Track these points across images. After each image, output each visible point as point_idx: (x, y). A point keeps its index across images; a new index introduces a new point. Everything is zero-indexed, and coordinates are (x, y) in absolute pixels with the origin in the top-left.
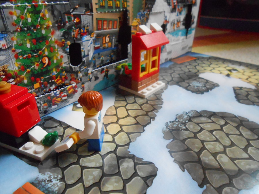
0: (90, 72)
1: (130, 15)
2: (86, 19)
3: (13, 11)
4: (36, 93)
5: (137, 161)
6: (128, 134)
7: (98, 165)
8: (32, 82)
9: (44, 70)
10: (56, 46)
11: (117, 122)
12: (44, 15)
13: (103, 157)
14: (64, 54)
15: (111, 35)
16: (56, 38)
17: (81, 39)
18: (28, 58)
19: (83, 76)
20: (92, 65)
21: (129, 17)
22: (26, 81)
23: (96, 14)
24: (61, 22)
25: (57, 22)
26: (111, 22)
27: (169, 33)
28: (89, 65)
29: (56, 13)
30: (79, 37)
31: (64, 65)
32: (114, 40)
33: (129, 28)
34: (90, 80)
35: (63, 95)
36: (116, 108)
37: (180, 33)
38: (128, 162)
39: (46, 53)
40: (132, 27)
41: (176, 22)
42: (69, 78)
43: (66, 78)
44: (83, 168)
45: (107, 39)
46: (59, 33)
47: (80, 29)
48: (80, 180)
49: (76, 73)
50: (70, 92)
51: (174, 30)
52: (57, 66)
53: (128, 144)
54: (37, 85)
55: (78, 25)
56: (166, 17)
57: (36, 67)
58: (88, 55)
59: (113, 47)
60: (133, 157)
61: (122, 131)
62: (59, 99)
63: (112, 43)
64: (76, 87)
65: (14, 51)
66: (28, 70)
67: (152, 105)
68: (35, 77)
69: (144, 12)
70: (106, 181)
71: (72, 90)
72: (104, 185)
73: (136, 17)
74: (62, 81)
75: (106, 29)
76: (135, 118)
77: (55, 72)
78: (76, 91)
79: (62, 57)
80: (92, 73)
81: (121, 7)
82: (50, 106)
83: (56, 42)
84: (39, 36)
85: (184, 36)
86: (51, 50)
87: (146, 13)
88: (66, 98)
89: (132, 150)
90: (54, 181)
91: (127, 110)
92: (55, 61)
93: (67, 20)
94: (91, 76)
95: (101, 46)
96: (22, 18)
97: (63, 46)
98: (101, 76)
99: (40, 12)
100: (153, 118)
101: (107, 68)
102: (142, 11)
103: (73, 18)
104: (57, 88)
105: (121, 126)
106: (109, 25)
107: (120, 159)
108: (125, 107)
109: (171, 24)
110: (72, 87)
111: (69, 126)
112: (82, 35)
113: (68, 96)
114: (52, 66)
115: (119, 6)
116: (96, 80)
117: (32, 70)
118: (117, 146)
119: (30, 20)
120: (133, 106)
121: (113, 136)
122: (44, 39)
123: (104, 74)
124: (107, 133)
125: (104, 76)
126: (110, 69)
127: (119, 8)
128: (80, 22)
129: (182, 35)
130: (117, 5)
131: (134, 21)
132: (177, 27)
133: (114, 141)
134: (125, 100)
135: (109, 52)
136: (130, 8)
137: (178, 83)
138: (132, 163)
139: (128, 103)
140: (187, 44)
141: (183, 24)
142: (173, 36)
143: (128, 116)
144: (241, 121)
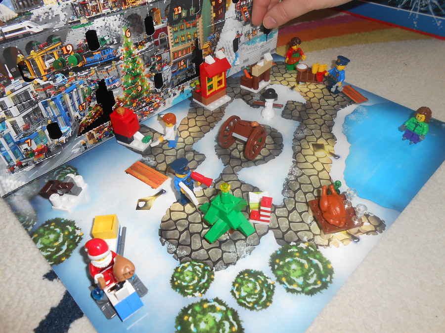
0: (169, 91)
1: (200, 42)
2: (165, 56)
3: (122, 65)
4: (134, 109)
5: (196, 153)
6: (193, 138)
7: (174, 154)
8: (132, 103)
9: (138, 94)
10: (146, 77)
11: (187, 130)
12: (138, 62)
13: (177, 150)
14: (151, 82)
15: (185, 60)
16: (146, 73)
17: (162, 70)
18: (130, 88)
19: (164, 94)
20: (171, 85)
21: (200, 44)
22: (128, 103)
23: (172, 49)
24: (148, 63)
25: (146, 64)
26: (184, 51)
27: (244, 43)
28: (168, 86)
29: (145, 58)
30: (160, 69)
31: (151, 89)
32: (188, 62)
33: (201, 51)
34: (170, 97)
35: (150, 109)
36: (189, 119)
37: (258, 40)
38: (191, 153)
39: (140, 84)
40: (203, 50)
41: (251, 32)
42: (155, 97)
43: (152, 97)
44: (165, 156)
45: (182, 63)
46: (147, 69)
47: (161, 63)
48: (165, 161)
49: (160, 93)
50: (155, 107)
51: (250, 39)
52: (147, 91)
53: (192, 144)
54: (134, 105)
55: (160, 62)
56: (238, 32)
57: (134, 93)
58: (167, 79)
59: (188, 67)
60: (194, 151)
61: (190, 136)
62: (148, 112)
63: (186, 65)
64: (159, 103)
65: (123, 86)
66: (130, 96)
67: (215, 118)
68: (133, 99)
71: (157, 105)
73: (207, 41)
74: (150, 99)
75: (180, 56)
76: (200, 127)
77: (145, 95)
78: (160, 106)
79: (150, 84)
80: (171, 91)
81: (192, 38)
82: (143, 117)
83: (146, 76)
84: (135, 74)
85: (264, 41)
86: (143, 81)
87: (215, 35)
88: (153, 111)
89: (194, 147)
90: (151, 161)
91: (196, 121)
92: (145, 88)
93: (152, 60)
94: (170, 94)
95: (177, 70)
96: (127, 67)
97: (150, 77)
98: (178, 92)
99: (136, 60)
100: (212, 128)
101: (183, 86)
102: (212, 35)
103: (156, 58)
104: (146, 105)
105: (190, 132)
106: (183, 53)
107: (186, 152)
108: (195, 118)
109: (245, 35)
110: (157, 103)
111: (156, 132)
112: (162, 67)
113: (154, 109)
114: (143, 92)
115: (190, 38)
116: (174, 96)
117: (132, 96)
118: (186, 145)
119: (131, 67)
120: (201, 118)
121: (184, 139)
122: (138, 75)
123: (180, 91)
124: (180, 137)
126: (185, 86)
127: (190, 40)
128: (161, 59)
129: (261, 41)
131: (205, 45)
132: (253, 36)
133: (184, 142)
134: (196, 113)
135: (184, 72)
136: (200, 37)
137: (243, 96)
138: (193, 154)
139: (197, 116)
140: (268, 49)
141: (261, 31)
142: (249, 45)
143: (196, 125)
144: (272, 132)
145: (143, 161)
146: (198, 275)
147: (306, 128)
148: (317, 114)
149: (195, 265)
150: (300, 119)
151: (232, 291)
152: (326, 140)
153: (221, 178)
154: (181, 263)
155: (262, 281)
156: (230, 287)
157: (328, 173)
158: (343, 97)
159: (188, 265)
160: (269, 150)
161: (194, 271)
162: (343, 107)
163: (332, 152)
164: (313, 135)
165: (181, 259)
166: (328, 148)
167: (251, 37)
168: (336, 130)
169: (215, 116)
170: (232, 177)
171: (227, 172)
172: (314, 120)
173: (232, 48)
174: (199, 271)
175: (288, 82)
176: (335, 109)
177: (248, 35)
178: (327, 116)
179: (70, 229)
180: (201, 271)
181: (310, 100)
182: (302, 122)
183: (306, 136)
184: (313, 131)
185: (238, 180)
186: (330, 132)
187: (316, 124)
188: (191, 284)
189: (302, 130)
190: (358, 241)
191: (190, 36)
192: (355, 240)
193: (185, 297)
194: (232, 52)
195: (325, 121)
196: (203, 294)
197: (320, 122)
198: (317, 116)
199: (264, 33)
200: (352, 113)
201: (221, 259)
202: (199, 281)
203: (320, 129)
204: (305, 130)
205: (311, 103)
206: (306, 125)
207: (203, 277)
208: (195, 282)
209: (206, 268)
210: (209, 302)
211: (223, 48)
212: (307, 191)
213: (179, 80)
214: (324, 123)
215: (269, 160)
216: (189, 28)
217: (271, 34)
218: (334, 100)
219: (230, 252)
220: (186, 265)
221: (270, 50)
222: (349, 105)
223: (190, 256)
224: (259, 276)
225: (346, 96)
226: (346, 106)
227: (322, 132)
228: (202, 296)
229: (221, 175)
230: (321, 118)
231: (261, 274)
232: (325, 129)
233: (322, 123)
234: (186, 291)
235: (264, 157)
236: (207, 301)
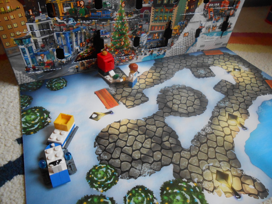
0: (142, 51)
1: (173, 24)
2: (145, 26)
3: (114, 24)
4: (116, 56)
5: (143, 95)
6: (146, 85)
7: (129, 92)
9: (121, 47)
10: (128, 37)
11: (145, 79)
12: (126, 25)
13: (132, 90)
14: (131, 41)
15: (159, 33)
16: (129, 34)
17: (140, 35)
18: (116, 41)
19: (138, 52)
20: (145, 47)
21: (172, 25)
22: (113, 51)
23: (151, 23)
24: (132, 28)
25: (130, 28)
26: (160, 27)
27: (204, 34)
28: (143, 47)
29: (131, 24)
30: (140, 34)
31: (130, 46)
32: (161, 35)
34: (142, 55)
35: (126, 59)
36: (149, 72)
37: (215, 34)
39: (123, 40)
40: (173, 30)
41: (211, 27)
42: (131, 52)
43: (130, 52)
44: (124, 91)
45: (157, 35)
46: (131, 32)
47: (141, 31)
48: (121, 94)
49: (135, 50)
50: (130, 58)
51: (209, 32)
52: (127, 46)
53: (144, 89)
54: (116, 53)
55: (141, 29)
56: (202, 24)
57: (118, 45)
58: (143, 43)
59: (160, 39)
60: (143, 94)
61: (145, 83)
62: (124, 61)
63: (159, 37)
64: (133, 57)
65: (111, 38)
66: (115, 46)
67: (166, 76)
68: (116, 49)
69: (183, 22)
70: (129, 97)
71: (131, 58)
72: (128, 98)
73: (177, 25)
74: (128, 53)
75: (156, 30)
76: (154, 80)
77: (125, 48)
78: (133, 59)
79: (130, 42)
80: (143, 51)
81: (167, 20)
82: (120, 63)
83: (129, 36)
84: (122, 33)
85: (219, 36)
86: (126, 39)
87: (185, 22)
88: (128, 61)
89: (144, 91)
90: (113, 91)
91: (153, 75)
92: (126, 44)
93: (135, 27)
94: (142, 53)
95: (152, 38)
96: (117, 26)
97: (131, 38)
98: (148, 54)
99: (124, 24)
100: (161, 83)
101: (153, 50)
102: (182, 21)
103: (138, 26)
104: (125, 56)
105: (146, 81)
106: (158, 28)
107: (138, 92)
108: (153, 73)
109: (207, 28)
110: (132, 57)
111: (125, 74)
112: (141, 33)
113: (129, 60)
114: (124, 46)
115: (166, 19)
116: (145, 55)
117: (116, 46)
118: (140, 88)
119: (120, 27)
120: (157, 74)
121: (140, 84)
122: (124, 34)
123: (150, 53)
124: (139, 82)
125: (150, 54)
126: (154, 51)
127: (166, 20)
128: (142, 28)
129: (217, 35)
130: (165, 19)
131: (175, 27)
132: (212, 30)
133: (139, 86)
134: (155, 70)
135: (156, 41)
136: (173, 20)
137: (192, 68)
138: (141, 95)
139: (155, 72)
140: (221, 42)
141: (219, 28)
142: (207, 36)
143: (152, 78)
144: (202, 97)
145: (108, 90)
146: (107, 176)
147: (228, 101)
148: (241, 94)
149: (109, 169)
150: (227, 94)
151: (125, 198)
152: (241, 114)
153: (153, 117)
154: (100, 164)
155: (150, 198)
156: (125, 194)
157: (233, 138)
158: (266, 87)
159: (104, 167)
160: (194, 109)
161: (106, 172)
162: (264, 94)
163: (242, 124)
164: (232, 107)
165: (101, 160)
166: (240, 120)
167: (211, 31)
168: (252, 109)
169: (167, 76)
170: (160, 119)
171: (159, 114)
172: (237, 97)
173: (194, 35)
174: (109, 174)
175: (227, 67)
176: (256, 94)
177: (209, 29)
178: (249, 97)
179: (45, 116)
180: (110, 174)
181: (239, 83)
182: (227, 96)
183: (226, 107)
184: (233, 105)
185: (164, 122)
186: (246, 109)
187: (237, 100)
188: (100, 181)
189: (225, 102)
190: (240, 198)
191: (166, 18)
192: (237, 196)
193: (92, 188)
194: (194, 37)
195: (245, 100)
196: (104, 192)
197: (241, 100)
198: (240, 95)
199: (221, 31)
200: (269, 100)
201: (128, 171)
202: (106, 181)
203: (239, 105)
204: (227, 103)
205: (239, 85)
206: (229, 99)
207: (110, 179)
208: (103, 180)
209: (115, 173)
210: (105, 198)
211: (188, 33)
212: (211, 146)
213: (151, 46)
214: (244, 102)
215: (191, 116)
216: (167, 12)
217: (226, 33)
218: (259, 88)
219: (136, 169)
220: (102, 166)
221: (222, 44)
222: (269, 94)
223: (108, 161)
224: (149, 194)
225: (269, 87)
226: (267, 94)
227: (240, 107)
228: (103, 192)
229: (154, 115)
230: (243, 97)
231: (151, 193)
232: (243, 106)
233: (242, 101)
234: (94, 184)
235: (189, 113)
236: (104, 197)
